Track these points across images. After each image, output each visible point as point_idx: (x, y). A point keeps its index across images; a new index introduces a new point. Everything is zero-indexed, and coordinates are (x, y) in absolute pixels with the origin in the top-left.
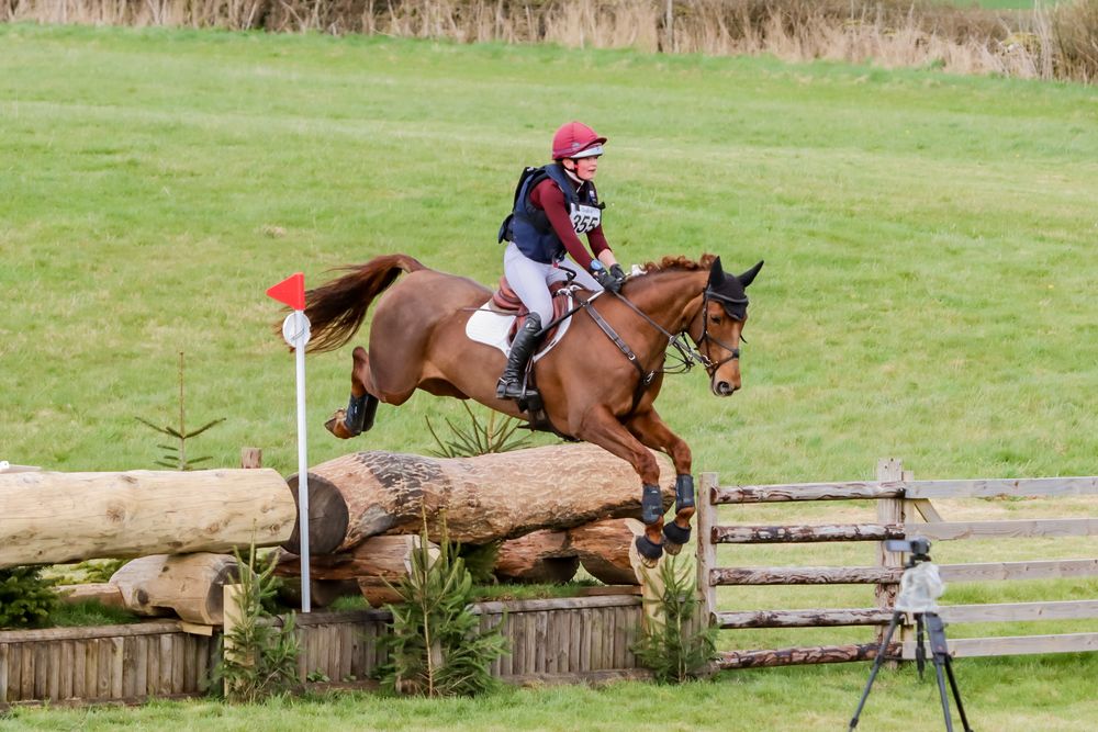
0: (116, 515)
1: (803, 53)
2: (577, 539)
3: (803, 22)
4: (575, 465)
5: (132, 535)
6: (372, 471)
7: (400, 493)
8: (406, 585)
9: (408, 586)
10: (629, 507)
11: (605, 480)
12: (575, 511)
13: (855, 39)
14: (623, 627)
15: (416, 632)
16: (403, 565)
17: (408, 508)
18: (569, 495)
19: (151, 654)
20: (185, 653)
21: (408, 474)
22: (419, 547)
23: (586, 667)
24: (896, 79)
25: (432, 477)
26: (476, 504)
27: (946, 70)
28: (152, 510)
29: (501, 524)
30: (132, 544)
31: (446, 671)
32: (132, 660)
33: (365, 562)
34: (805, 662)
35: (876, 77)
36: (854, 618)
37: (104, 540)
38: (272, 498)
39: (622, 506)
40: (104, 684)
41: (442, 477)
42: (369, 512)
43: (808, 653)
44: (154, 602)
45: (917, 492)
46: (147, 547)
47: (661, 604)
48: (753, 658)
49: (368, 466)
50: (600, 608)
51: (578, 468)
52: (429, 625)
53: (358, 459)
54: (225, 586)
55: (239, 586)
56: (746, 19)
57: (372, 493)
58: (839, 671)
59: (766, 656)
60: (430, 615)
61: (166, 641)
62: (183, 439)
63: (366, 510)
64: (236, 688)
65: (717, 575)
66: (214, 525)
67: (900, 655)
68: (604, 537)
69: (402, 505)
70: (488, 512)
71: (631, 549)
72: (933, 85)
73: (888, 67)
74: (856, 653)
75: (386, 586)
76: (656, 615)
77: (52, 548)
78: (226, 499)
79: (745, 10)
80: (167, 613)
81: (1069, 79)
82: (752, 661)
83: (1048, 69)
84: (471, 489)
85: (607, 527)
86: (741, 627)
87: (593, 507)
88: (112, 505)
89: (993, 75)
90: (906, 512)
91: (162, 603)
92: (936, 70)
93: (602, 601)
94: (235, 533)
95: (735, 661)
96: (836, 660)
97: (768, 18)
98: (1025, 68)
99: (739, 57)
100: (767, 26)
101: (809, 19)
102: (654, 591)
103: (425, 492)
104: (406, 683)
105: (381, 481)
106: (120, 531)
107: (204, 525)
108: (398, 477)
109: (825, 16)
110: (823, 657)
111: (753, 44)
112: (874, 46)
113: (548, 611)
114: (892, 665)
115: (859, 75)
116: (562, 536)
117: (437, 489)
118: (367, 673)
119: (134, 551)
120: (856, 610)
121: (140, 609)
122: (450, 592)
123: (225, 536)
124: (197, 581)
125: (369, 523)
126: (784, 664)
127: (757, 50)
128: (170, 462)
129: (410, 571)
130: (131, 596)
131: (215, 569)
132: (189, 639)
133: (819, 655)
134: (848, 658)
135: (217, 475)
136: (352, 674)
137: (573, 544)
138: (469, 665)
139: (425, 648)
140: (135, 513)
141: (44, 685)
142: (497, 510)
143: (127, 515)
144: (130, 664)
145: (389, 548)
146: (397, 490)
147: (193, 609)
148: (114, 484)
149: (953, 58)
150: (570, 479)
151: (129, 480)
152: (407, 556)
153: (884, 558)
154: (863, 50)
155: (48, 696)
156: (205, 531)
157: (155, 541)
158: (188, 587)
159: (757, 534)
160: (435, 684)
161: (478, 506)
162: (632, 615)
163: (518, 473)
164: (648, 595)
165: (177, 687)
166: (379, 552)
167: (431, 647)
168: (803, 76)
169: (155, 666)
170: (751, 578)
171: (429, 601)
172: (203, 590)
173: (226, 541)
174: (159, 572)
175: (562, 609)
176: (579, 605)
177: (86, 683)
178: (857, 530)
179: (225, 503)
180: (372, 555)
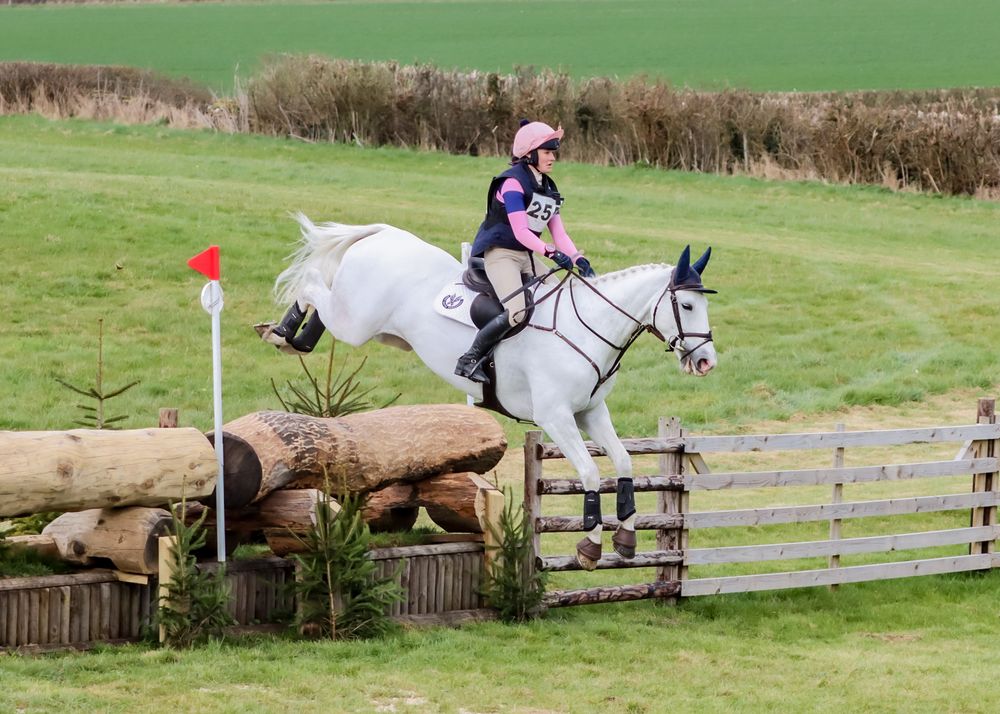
0: (65, 472)
1: (61, 113)
2: (424, 492)
3: (61, 90)
4: (424, 424)
5: (78, 490)
6: (275, 430)
7: (299, 450)
8: (312, 536)
9: (314, 537)
10: (468, 462)
11: (449, 438)
12: (426, 466)
13: (101, 104)
14: (469, 570)
15: (321, 579)
16: (309, 517)
17: (305, 464)
18: (421, 451)
19: (93, 601)
20: (121, 599)
21: (304, 432)
22: (321, 500)
23: (440, 608)
24: (135, 133)
25: (323, 435)
26: (355, 459)
27: (171, 126)
28: (96, 467)
29: (372, 477)
30: (77, 499)
31: (347, 616)
32: (77, 608)
33: (271, 514)
34: (608, 600)
35: (120, 131)
36: (645, 560)
37: (54, 496)
38: (199, 455)
39: (461, 461)
40: (55, 630)
41: (330, 435)
42: (276, 468)
43: (611, 592)
44: (90, 552)
45: (693, 448)
46: (89, 501)
47: (502, 550)
48: (570, 597)
49: (271, 425)
50: (452, 554)
51: (428, 426)
52: (332, 573)
53: (261, 419)
54: (160, 538)
55: (174, 537)
56: (18, 89)
57: (278, 450)
58: (632, 608)
59: (580, 596)
60: (333, 563)
61: (105, 588)
62: (101, 399)
63: (274, 466)
64: (172, 634)
65: (543, 523)
66: (148, 481)
67: (680, 592)
68: (449, 489)
69: (300, 461)
70: (364, 468)
71: (476, 500)
72: (164, 137)
73: (127, 124)
74: (646, 592)
75: (292, 537)
76: (496, 560)
77: (8, 503)
78: (160, 457)
79: (16, 82)
80: (102, 563)
81: (262, 133)
82: (570, 599)
83: (246, 126)
84: (352, 446)
85: (451, 480)
86: (560, 569)
87: (439, 461)
88: (62, 463)
89: (206, 130)
90: (684, 465)
91: (99, 553)
92: (162, 126)
93: (453, 547)
94: (166, 488)
95: (556, 601)
96: (632, 598)
97: (34, 88)
98: (229, 125)
99: (13, 116)
100: (34, 94)
101: (66, 87)
102: (496, 538)
103: (317, 450)
104: (308, 626)
105: (283, 439)
106: (68, 486)
107: (140, 481)
108: (296, 435)
109: (78, 87)
110: (622, 595)
111: (23, 107)
112: (114, 109)
113: (410, 557)
114: (672, 602)
115: (108, 130)
116: (410, 489)
117: (326, 446)
118: (269, 617)
119: (77, 505)
120: (647, 553)
121: (76, 559)
122: (350, 542)
123: (159, 491)
124: (133, 533)
125: (275, 478)
126: (593, 602)
127: (26, 112)
128: (89, 421)
129: (315, 522)
130: (66, 547)
131: (151, 523)
132: (124, 586)
133: (619, 594)
134: (640, 596)
135: (149, 434)
136: (256, 618)
137: (420, 495)
138: (369, 610)
139: (328, 594)
140: (81, 470)
141: (5, 633)
142: (370, 465)
143: (75, 471)
144: (75, 611)
145: (294, 502)
146: (296, 448)
147: (132, 560)
148: (61, 443)
149: (174, 117)
150: (422, 436)
151: (74, 438)
152: (312, 509)
153: (666, 506)
154: (106, 111)
155: (8, 642)
156: (141, 486)
157: (96, 496)
158: (126, 539)
159: (574, 486)
160: (337, 628)
161: (357, 462)
162: (476, 560)
163: (382, 431)
164: (490, 541)
165: (115, 632)
166: (285, 505)
167: (333, 593)
168: (65, 130)
169: (96, 613)
170: (569, 525)
171: (332, 552)
172: (140, 541)
173: (159, 496)
174: (95, 525)
175: (422, 556)
176: (435, 552)
177: (40, 629)
178: (649, 482)
179: (159, 460)
180: (276, 508)
